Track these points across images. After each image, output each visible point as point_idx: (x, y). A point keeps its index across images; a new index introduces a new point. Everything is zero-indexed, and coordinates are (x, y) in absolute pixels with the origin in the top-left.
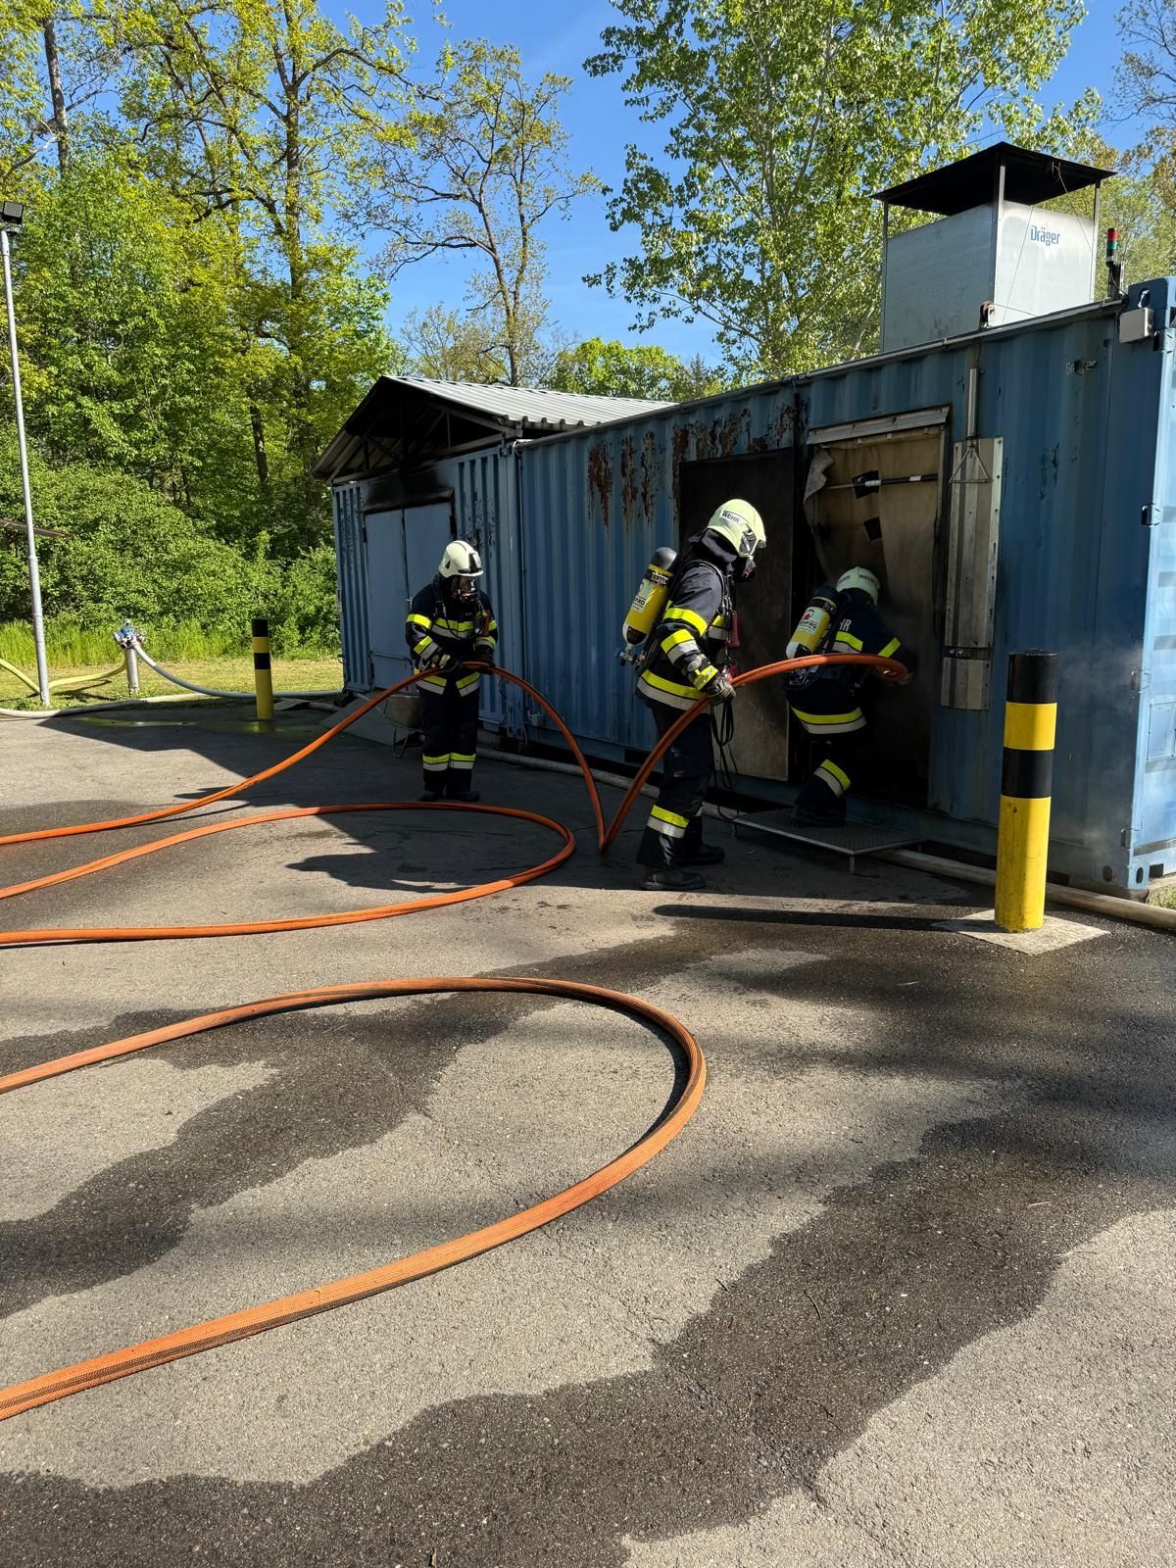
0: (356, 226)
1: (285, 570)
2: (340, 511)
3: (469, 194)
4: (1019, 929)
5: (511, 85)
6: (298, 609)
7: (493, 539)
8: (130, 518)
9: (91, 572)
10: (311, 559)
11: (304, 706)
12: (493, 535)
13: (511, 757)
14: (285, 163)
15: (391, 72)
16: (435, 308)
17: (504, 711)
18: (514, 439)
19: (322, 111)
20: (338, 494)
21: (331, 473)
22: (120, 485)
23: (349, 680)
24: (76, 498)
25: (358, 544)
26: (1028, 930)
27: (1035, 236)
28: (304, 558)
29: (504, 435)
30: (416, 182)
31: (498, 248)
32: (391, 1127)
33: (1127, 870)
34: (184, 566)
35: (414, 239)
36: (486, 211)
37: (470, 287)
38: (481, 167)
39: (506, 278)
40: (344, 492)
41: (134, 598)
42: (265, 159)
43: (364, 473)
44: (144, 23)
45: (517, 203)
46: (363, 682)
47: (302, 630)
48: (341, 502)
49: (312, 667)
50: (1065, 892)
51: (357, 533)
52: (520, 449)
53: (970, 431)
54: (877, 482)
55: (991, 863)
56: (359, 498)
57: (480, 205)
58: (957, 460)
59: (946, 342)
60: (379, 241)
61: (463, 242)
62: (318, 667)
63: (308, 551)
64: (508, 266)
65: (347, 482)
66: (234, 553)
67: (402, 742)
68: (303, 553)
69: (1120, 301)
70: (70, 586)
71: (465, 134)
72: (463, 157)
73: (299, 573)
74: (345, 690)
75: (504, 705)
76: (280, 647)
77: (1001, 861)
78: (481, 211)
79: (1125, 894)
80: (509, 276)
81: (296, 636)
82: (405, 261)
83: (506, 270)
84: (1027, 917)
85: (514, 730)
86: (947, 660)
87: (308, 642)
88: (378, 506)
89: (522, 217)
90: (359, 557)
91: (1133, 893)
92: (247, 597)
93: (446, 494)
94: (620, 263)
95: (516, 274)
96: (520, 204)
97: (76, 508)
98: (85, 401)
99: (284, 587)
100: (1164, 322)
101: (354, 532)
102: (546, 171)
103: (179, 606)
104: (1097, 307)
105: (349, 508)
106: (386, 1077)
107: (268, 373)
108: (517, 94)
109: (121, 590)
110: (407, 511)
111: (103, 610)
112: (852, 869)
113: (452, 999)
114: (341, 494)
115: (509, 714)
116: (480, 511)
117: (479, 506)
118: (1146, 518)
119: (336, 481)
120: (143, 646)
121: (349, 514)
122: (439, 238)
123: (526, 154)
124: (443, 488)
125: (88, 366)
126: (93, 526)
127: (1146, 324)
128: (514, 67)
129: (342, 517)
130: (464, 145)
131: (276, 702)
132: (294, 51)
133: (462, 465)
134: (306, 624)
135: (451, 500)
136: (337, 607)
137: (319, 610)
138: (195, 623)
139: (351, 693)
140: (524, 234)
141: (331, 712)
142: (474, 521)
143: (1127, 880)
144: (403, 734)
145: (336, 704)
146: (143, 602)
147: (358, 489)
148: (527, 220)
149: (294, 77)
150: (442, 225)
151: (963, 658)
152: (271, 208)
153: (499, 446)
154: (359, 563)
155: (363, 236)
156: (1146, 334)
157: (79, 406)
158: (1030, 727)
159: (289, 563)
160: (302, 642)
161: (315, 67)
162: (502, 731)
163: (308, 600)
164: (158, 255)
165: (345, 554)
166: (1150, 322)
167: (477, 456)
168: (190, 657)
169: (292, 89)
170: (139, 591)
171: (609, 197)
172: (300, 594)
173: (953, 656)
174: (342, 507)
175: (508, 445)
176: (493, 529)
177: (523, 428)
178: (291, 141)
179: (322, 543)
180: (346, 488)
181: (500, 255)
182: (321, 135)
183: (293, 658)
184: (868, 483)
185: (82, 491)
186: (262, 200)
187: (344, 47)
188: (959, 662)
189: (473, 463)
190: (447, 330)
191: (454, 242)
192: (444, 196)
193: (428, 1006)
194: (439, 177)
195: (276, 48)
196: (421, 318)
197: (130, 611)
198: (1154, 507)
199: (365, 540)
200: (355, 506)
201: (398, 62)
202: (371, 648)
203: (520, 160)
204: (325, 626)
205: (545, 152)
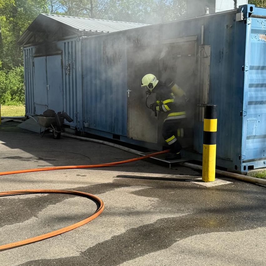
1: (7, 74)
2: (26, 56)
4: (208, 181)
6: (11, 88)
7: (74, 67)
10: (16, 70)
11: (12, 121)
12: (74, 66)
13: (78, 137)
17: (77, 123)
18: (81, 36)
20: (25, 50)
21: (23, 43)
23: (27, 112)
25: (31, 67)
26: (210, 182)
28: (14, 70)
29: (78, 35)
32: (27, 219)
33: (241, 166)
40: (27, 50)
43: (34, 43)
46: (32, 113)
47: (12, 95)
48: (26, 53)
49: (15, 108)
50: (221, 172)
51: (31, 63)
52: (83, 39)
53: (202, 43)
55: (200, 163)
56: (32, 52)
58: (199, 51)
59: (196, 17)
62: (17, 108)
63: (15, 68)
65: (28, 46)
67: (42, 132)
68: (13, 68)
69: (236, 10)
73: (11, 75)
74: (25, 116)
75: (77, 120)
76: (4, 101)
77: (203, 163)
79: (240, 173)
81: (10, 97)
84: (210, 178)
85: (80, 129)
87: (14, 100)
88: (38, 55)
90: (31, 71)
91: (242, 173)
93: (60, 52)
99: (6, 80)
100: (247, 16)
101: (30, 63)
104: (231, 11)
105: (29, 55)
106: (27, 211)
107: (2, 5)
110: (48, 57)
112: (170, 167)
113: (48, 196)
114: (26, 50)
115: (78, 123)
116: (70, 58)
117: (70, 56)
118: (243, 69)
119: (25, 46)
121: (29, 57)
124: (59, 50)
127: (242, 17)
129: (26, 58)
131: (2, 120)
133: (65, 43)
134: (13, 93)
135: (61, 54)
136: (24, 87)
137: (18, 88)
139: (28, 117)
141: (21, 123)
142: (69, 61)
143: (241, 169)
144: (43, 129)
145: (22, 120)
147: (32, 49)
151: (201, 107)
153: (76, 38)
154: (32, 73)
156: (242, 19)
159: (8, 72)
160: (12, 99)
162: (76, 129)
163: (15, 85)
165: (27, 70)
166: (243, 16)
167: (69, 40)
172: (12, 83)
174: (26, 54)
175: (79, 38)
176: (74, 64)
177: (84, 33)
179: (20, 65)
180: (28, 48)
183: (9, 105)
189: (68, 43)
193: (41, 197)
198: (245, 66)
199: (34, 66)
200: (31, 54)
202: (35, 102)
204: (20, 94)
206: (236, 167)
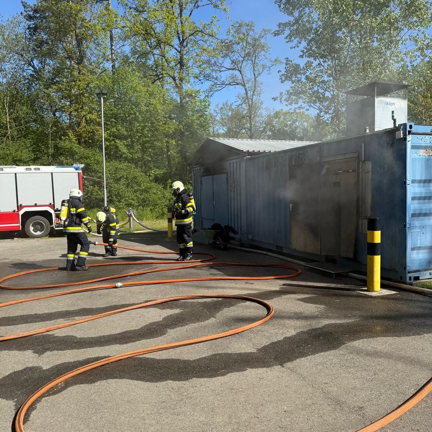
0: (200, 80)
3: (237, 68)
4: (373, 291)
5: (251, 33)
7: (239, 184)
8: (130, 176)
9: (118, 193)
14: (179, 66)
15: (213, 36)
16: (225, 103)
18: (245, 156)
19: (191, 49)
21: (192, 164)
22: (128, 167)
24: (115, 171)
25: (199, 185)
26: (375, 291)
27: (387, 104)
29: (242, 155)
30: (220, 65)
31: (247, 85)
33: (406, 277)
34: (146, 191)
35: (219, 83)
36: (243, 73)
37: (236, 98)
38: (241, 59)
39: (249, 95)
41: (131, 201)
42: (173, 64)
43: (202, 164)
44: (139, 28)
45: (253, 70)
46: (199, 226)
50: (386, 282)
51: (199, 182)
52: (247, 159)
53: (363, 159)
54: (341, 172)
55: (365, 274)
56: (200, 172)
57: (240, 71)
58: (361, 166)
59: (357, 136)
60: (207, 85)
61: (235, 83)
64: (249, 90)
65: (196, 167)
66: (161, 187)
67: (210, 244)
69: (395, 128)
70: (112, 197)
71: (236, 50)
72: (235, 57)
75: (241, 233)
77: (368, 273)
78: (241, 74)
79: (406, 283)
80: (250, 94)
82: (216, 91)
83: (249, 92)
84: (375, 288)
85: (244, 241)
86: (360, 220)
88: (206, 174)
89: (255, 75)
92: (164, 200)
94: (285, 92)
95: (252, 93)
96: (254, 70)
97: (115, 174)
98: (117, 141)
100: (406, 134)
102: (263, 58)
103: (144, 203)
104: (391, 129)
105: (197, 174)
106: (206, 313)
108: (253, 36)
109: (127, 199)
110: (214, 176)
111: (122, 205)
112: (334, 277)
113: (222, 300)
114: (195, 171)
115: (242, 235)
118: (405, 183)
119: (194, 167)
120: (135, 216)
121: (197, 176)
122: (227, 82)
123: (256, 54)
124: (225, 170)
125: (118, 130)
126: (119, 179)
128: (252, 28)
129: (195, 177)
130: (235, 53)
131: (173, 233)
132: (183, 32)
133: (230, 163)
135: (227, 173)
138: (149, 209)
139: (195, 230)
140: (255, 80)
142: (233, 179)
143: (406, 280)
144: (211, 241)
146: (133, 202)
147: (200, 169)
148: (256, 75)
149: (183, 39)
150: (228, 79)
152: (174, 79)
153: (241, 159)
155: (202, 83)
156: (402, 137)
157: (115, 142)
158: (373, 237)
161: (189, 36)
162: (241, 241)
164: (140, 96)
165: (195, 188)
166: (403, 134)
167: (235, 161)
168: (147, 219)
169: (181, 43)
170: (132, 199)
171: (280, 74)
173: (362, 219)
174: (195, 174)
175: (243, 158)
176: (239, 181)
177: (248, 153)
178: (181, 59)
180: (197, 169)
181: (247, 87)
182: (190, 57)
184: (339, 172)
185: (116, 168)
186: (172, 77)
187: (198, 30)
188: (363, 220)
189: (233, 163)
190: (229, 109)
191: (232, 84)
192: (229, 69)
194: (227, 63)
195: (177, 32)
196: (220, 106)
197: (129, 205)
198: (407, 180)
199: (202, 184)
200: (199, 174)
201: (215, 33)
202: (202, 216)
203: (254, 55)
205: (263, 53)
206: (401, 278)
